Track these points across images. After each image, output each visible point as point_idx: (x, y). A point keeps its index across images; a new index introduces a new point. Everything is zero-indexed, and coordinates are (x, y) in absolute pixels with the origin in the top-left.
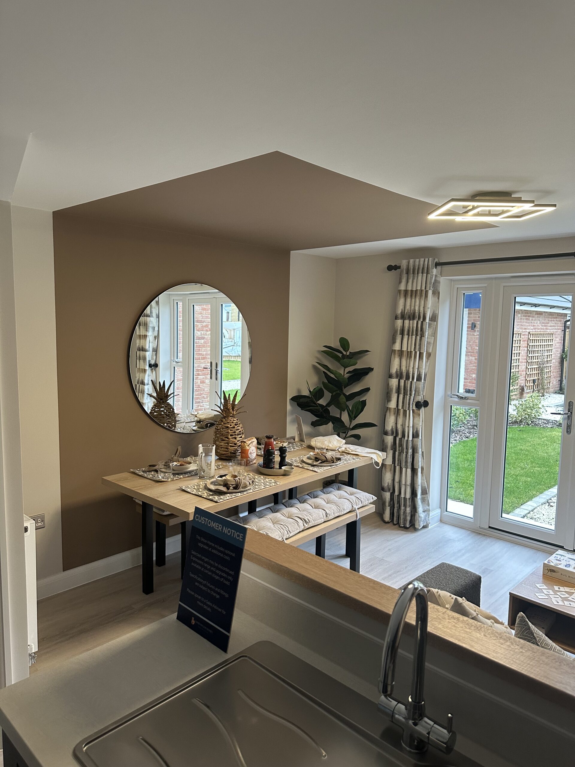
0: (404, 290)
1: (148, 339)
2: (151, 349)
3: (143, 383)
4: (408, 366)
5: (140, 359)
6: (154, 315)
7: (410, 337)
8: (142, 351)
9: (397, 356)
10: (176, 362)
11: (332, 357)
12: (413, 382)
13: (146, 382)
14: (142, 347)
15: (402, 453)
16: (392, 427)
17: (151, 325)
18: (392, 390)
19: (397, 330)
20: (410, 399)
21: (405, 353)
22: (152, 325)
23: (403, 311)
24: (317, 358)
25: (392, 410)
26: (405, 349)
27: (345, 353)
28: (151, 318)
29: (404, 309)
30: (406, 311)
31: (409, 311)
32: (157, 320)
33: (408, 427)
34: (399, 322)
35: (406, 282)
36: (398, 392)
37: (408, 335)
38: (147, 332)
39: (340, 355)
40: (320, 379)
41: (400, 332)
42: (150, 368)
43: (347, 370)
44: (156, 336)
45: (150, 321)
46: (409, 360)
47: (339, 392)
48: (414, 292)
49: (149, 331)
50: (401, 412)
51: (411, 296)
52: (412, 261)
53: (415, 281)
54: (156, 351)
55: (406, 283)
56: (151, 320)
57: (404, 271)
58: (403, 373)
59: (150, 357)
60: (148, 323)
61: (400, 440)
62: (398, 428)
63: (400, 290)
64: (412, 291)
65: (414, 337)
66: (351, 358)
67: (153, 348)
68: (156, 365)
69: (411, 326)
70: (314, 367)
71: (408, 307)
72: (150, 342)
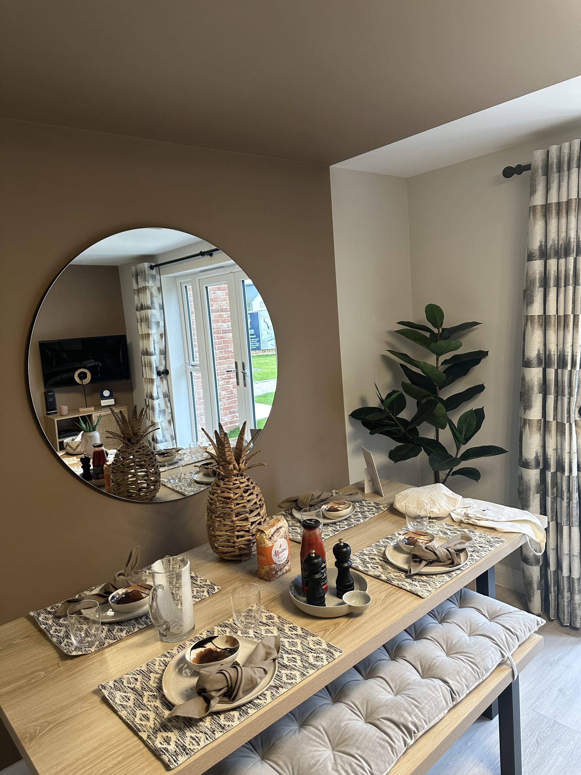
0: (542, 206)
1: (151, 339)
2: (157, 352)
3: (152, 397)
4: (561, 341)
5: (146, 366)
6: (157, 305)
7: (562, 289)
8: (147, 355)
9: (536, 326)
10: (192, 365)
11: (414, 340)
12: (574, 372)
13: (155, 395)
14: (147, 351)
15: (559, 499)
16: (537, 453)
17: (153, 320)
18: (530, 389)
19: (535, 279)
20: (569, 403)
21: (553, 321)
22: (155, 319)
23: (543, 244)
24: (389, 344)
25: (535, 424)
26: (551, 311)
27: (436, 331)
28: (152, 310)
29: (544, 241)
30: (550, 243)
31: (556, 242)
32: (160, 312)
33: (570, 453)
34: (537, 266)
35: (545, 189)
36: (544, 390)
37: (558, 285)
38: (150, 330)
39: (428, 335)
40: (395, 377)
41: (540, 283)
42: (159, 377)
43: (442, 358)
44: (162, 334)
45: (152, 315)
46: (562, 332)
47: (433, 398)
48: (564, 206)
49: (151, 329)
50: (553, 426)
51: (558, 214)
52: (554, 149)
53: (564, 184)
54: (164, 353)
55: (545, 192)
56: (153, 313)
57: (540, 170)
58: (553, 356)
59: (156, 362)
60: (149, 318)
61: (554, 475)
62: (549, 454)
63: (535, 207)
64: (559, 204)
65: (571, 288)
66: (447, 338)
67: (160, 351)
68: (166, 372)
69: (562, 268)
70: (385, 359)
71: (553, 235)
72: (156, 342)
